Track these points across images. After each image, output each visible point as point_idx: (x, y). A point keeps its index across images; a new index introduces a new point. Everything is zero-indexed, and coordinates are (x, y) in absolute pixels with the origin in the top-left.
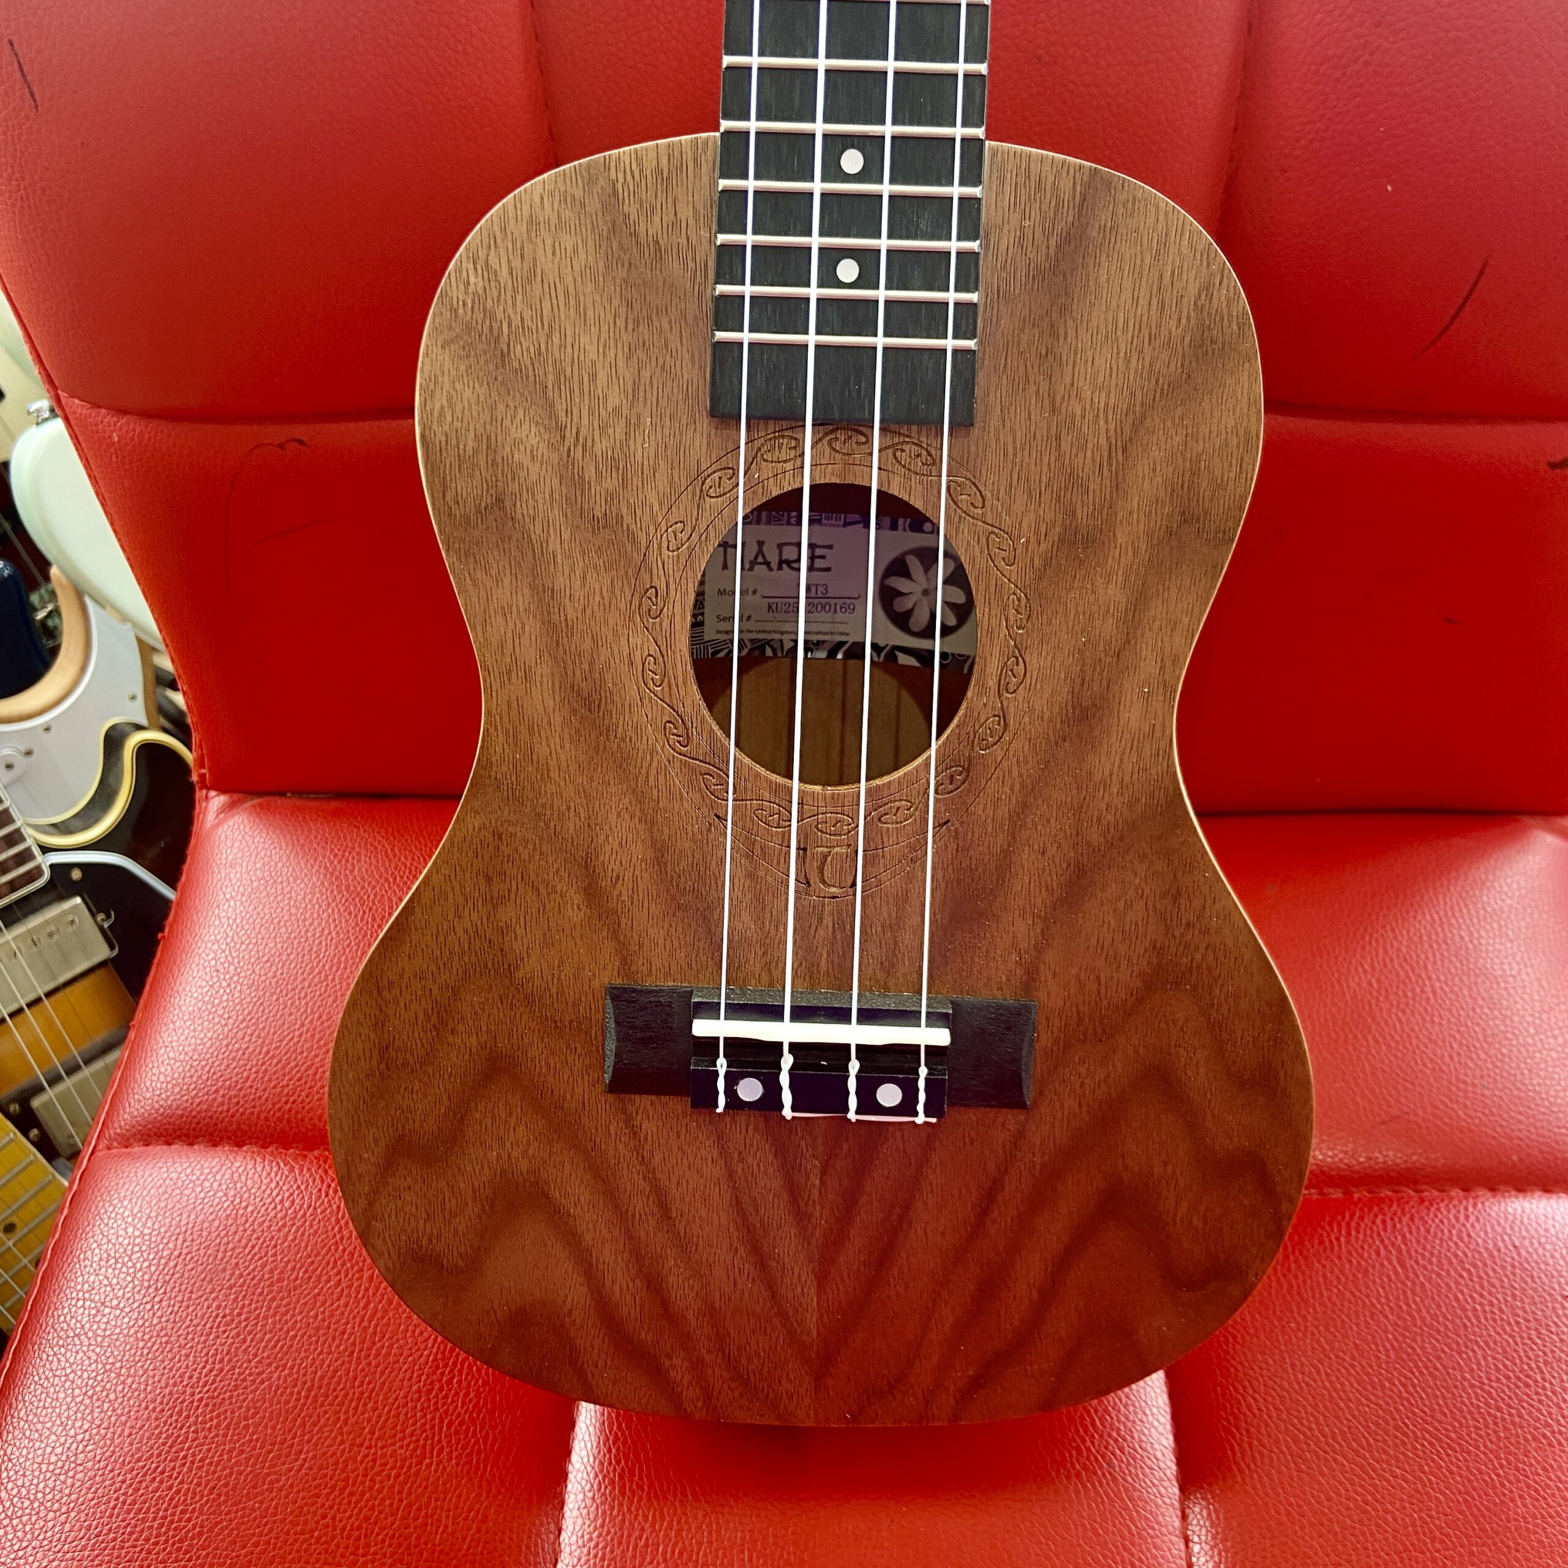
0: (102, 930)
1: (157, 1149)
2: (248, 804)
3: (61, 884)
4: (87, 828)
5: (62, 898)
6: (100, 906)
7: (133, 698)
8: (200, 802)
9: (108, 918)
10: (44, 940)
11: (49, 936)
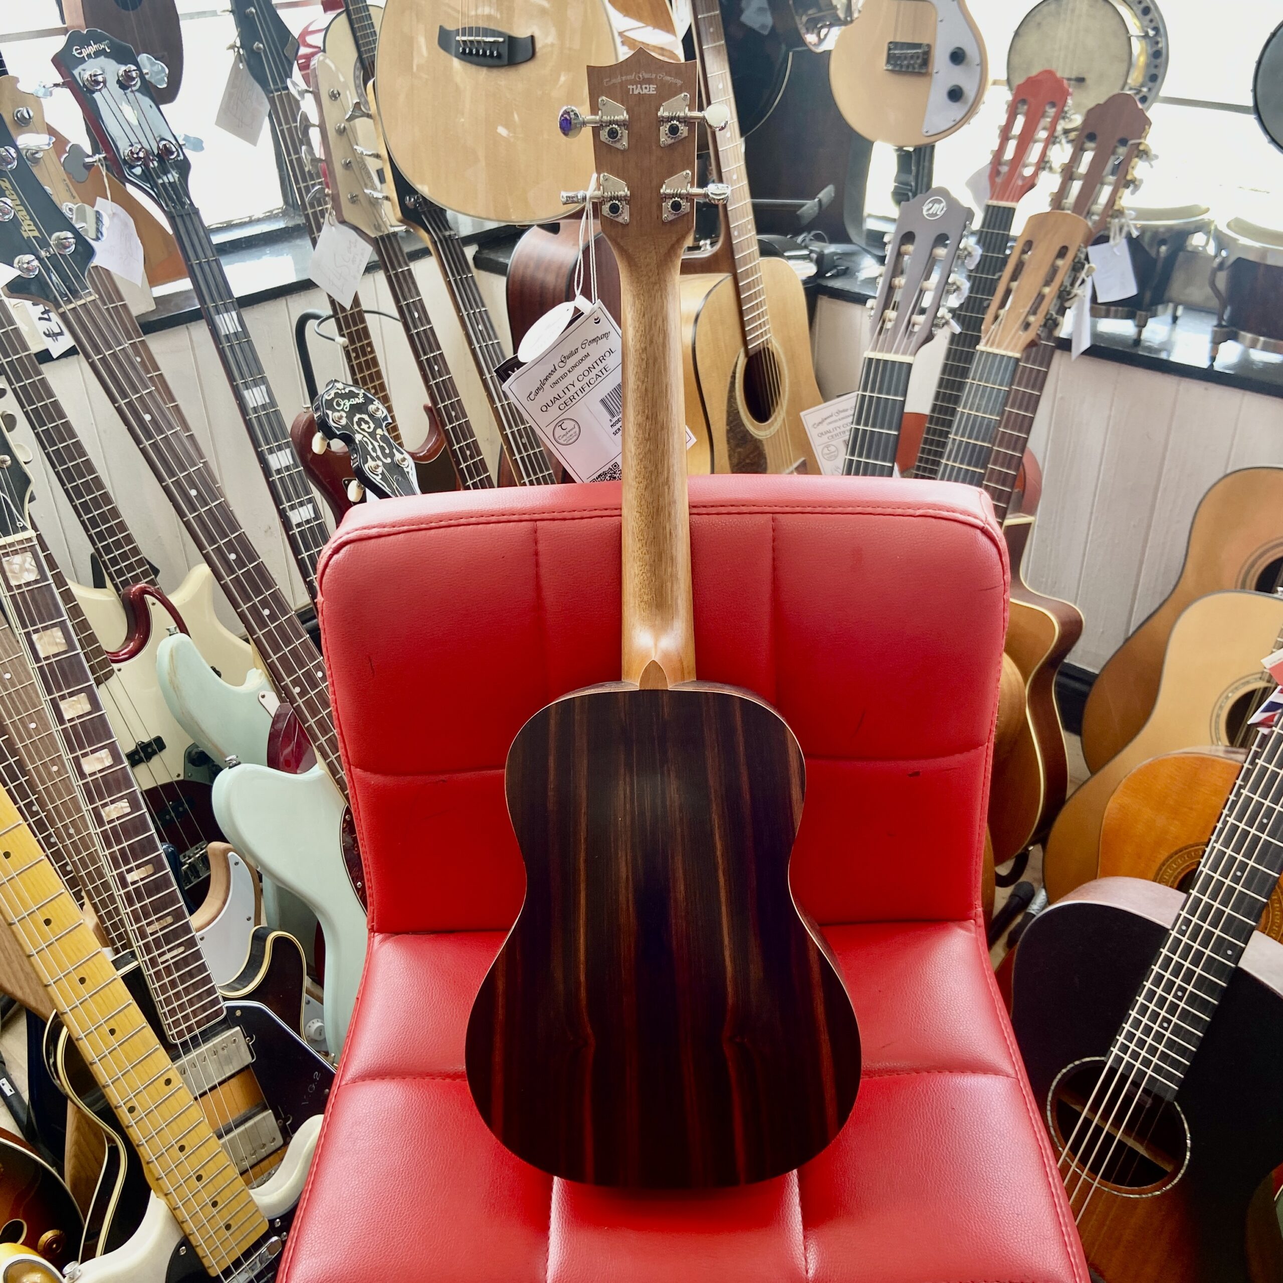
0: (248, 1046)
2: (393, 938)
3: (231, 1019)
4: (245, 987)
5: (230, 1028)
6: (248, 1033)
7: (249, 919)
8: (369, 939)
9: (252, 1039)
10: (221, 1052)
11: (223, 1049)
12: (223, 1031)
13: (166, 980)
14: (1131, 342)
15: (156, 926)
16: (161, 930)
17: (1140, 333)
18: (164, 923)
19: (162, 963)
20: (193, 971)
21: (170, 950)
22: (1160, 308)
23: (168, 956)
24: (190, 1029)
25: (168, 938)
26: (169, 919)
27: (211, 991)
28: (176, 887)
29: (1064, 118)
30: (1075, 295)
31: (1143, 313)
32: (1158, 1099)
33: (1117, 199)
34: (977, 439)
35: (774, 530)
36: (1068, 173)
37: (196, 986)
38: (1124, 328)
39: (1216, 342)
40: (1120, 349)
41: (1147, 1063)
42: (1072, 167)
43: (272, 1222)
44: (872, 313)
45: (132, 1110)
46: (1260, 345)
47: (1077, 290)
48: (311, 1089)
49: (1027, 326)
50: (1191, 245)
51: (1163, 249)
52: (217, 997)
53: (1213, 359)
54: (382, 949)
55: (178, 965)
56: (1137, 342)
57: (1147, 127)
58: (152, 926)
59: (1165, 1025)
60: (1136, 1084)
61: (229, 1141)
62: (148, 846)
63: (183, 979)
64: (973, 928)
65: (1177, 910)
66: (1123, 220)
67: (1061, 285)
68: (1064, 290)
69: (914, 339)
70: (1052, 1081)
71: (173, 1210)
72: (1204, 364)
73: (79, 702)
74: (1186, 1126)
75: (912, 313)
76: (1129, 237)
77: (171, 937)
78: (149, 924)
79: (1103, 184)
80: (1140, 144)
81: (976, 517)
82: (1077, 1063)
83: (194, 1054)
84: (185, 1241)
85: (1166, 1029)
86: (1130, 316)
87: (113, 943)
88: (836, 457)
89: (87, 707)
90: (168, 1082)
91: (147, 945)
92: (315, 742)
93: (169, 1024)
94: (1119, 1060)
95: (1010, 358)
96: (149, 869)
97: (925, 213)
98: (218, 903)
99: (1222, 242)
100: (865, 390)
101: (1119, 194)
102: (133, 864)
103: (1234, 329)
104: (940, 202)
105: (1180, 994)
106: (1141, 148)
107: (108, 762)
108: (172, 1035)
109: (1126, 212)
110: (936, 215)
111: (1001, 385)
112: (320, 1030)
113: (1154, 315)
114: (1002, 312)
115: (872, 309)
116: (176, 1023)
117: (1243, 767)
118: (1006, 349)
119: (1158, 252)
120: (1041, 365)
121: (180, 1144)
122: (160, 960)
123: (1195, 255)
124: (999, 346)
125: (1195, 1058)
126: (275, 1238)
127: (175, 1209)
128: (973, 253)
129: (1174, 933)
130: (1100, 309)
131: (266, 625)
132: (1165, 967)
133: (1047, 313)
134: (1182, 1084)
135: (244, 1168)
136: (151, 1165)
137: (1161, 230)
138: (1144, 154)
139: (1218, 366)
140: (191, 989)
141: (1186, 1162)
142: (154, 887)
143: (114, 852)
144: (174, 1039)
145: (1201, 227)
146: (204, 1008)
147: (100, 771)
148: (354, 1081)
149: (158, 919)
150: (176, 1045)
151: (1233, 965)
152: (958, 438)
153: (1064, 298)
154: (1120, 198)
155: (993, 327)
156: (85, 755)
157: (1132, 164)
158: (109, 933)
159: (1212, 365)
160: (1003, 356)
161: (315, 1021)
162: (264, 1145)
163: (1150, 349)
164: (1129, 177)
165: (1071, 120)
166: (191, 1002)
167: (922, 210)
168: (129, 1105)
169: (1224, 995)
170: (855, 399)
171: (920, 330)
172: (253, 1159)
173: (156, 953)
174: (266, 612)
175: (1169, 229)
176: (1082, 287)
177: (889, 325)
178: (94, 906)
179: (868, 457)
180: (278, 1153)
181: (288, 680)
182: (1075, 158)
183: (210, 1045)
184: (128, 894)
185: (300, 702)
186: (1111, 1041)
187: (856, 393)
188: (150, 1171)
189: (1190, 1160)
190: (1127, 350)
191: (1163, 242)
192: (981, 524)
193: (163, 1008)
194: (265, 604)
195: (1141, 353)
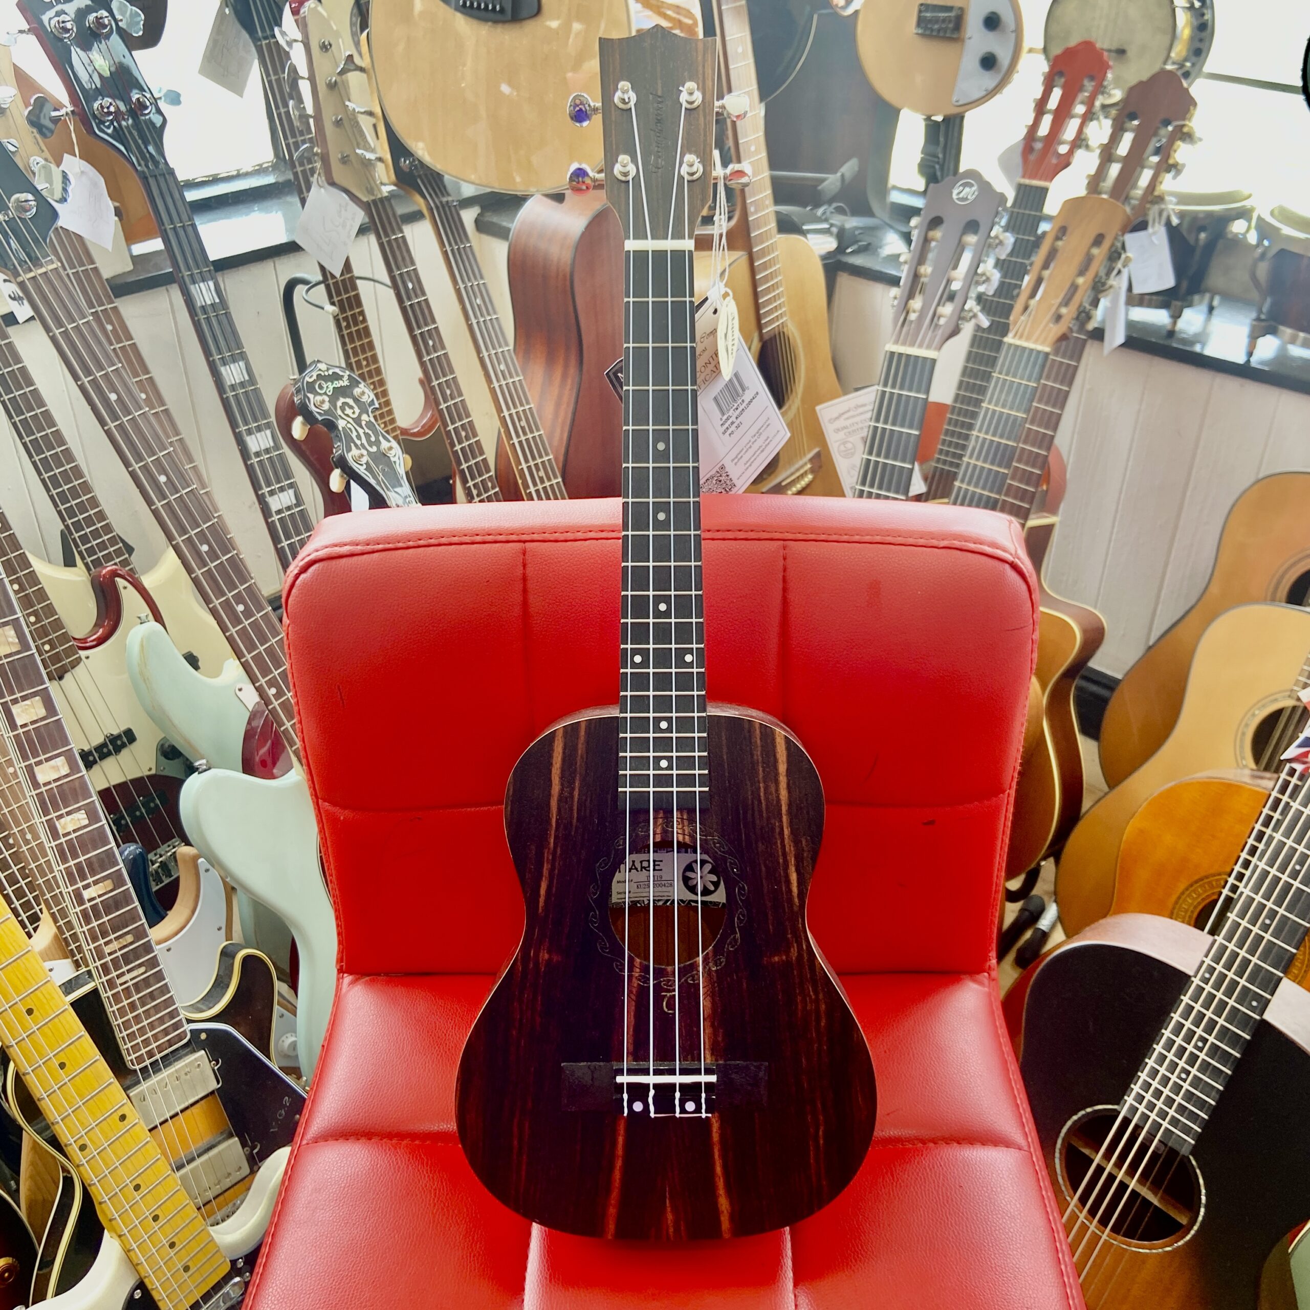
0: (214, 1070)
1: (331, 1143)
2: (363, 980)
3: (195, 1042)
4: (210, 1008)
5: (194, 1051)
6: (214, 1056)
7: (219, 929)
8: (338, 980)
9: (218, 1063)
10: (183, 1077)
11: (186, 1074)
12: (186, 1055)
13: (125, 1003)
14: (1164, 333)
15: (115, 945)
16: (120, 949)
17: (1175, 323)
18: (123, 942)
19: (121, 985)
20: (155, 993)
21: (129, 971)
22: (1196, 298)
23: (128, 977)
24: (150, 1054)
25: (127, 958)
26: (130, 938)
27: (173, 1014)
28: (137, 903)
29: (1103, 93)
30: (1111, 287)
31: (1179, 303)
32: (1173, 1153)
33: (1158, 184)
34: (1001, 437)
35: (785, 559)
36: (1107, 154)
37: (157, 1009)
38: (1159, 317)
39: (1254, 338)
40: (1153, 340)
41: (1163, 1115)
42: (1111, 148)
43: (234, 1262)
44: (896, 303)
45: (83, 1148)
46: (1299, 341)
47: (1112, 281)
48: (280, 1115)
49: (1058, 318)
50: (1232, 233)
51: (1203, 236)
52: (181, 1020)
53: (1250, 354)
54: (351, 993)
55: (138, 987)
56: (1171, 334)
57: (1192, 108)
58: (111, 946)
59: (1184, 1076)
60: (1151, 1136)
61: (192, 1171)
62: (108, 860)
63: (143, 1000)
64: (986, 981)
65: (1200, 956)
66: (1163, 206)
67: (1096, 276)
68: (1099, 281)
69: (940, 332)
70: (1062, 1128)
71: (128, 1252)
72: (1240, 359)
73: (33, 706)
74: (1201, 1181)
75: (938, 305)
76: (1168, 224)
77: (131, 957)
78: (106, 944)
79: (1143, 167)
80: (1183, 126)
81: (1005, 550)
82: (1089, 1110)
83: (154, 1080)
84: (141, 1285)
85: (1184, 1081)
86: (1165, 305)
87: (73, 955)
88: (853, 454)
89: (42, 712)
90: (123, 1118)
91: (105, 967)
92: (291, 747)
93: (127, 1049)
94: (1134, 1110)
95: (1039, 352)
96: (108, 884)
97: (955, 196)
98: (187, 912)
99: (1264, 229)
100: (885, 385)
101: (1160, 179)
102: (90, 880)
103: (1273, 323)
104: (971, 185)
105: (1200, 1044)
106: (1185, 130)
107: (65, 770)
108: (132, 1061)
109: (1167, 198)
110: (966, 199)
111: (1029, 380)
112: (294, 1046)
113: (1190, 305)
114: (1033, 303)
115: (895, 298)
116: (136, 1048)
117: (1270, 795)
118: (1036, 342)
119: (1197, 240)
120: (1071, 358)
121: (134, 1183)
122: (119, 982)
123: (1237, 243)
124: (1028, 339)
125: (1214, 1112)
126: (237, 1279)
127: (129, 1251)
128: (1006, 242)
129: (1196, 981)
130: (1136, 300)
131: (240, 622)
132: (1186, 1015)
133: (1080, 306)
134: (1199, 1138)
135: (206, 1200)
136: (103, 1205)
137: (1201, 215)
138: (1188, 137)
139: (1255, 362)
140: (152, 1011)
141: (1200, 1218)
142: (112, 905)
143: (70, 866)
144: (133, 1065)
145: (1244, 214)
146: (166, 1032)
147: (55, 781)
148: (316, 1140)
149: (117, 938)
150: (135, 1071)
151: (1258, 1017)
152: (982, 435)
153: (1099, 288)
154: (1161, 183)
155: (1022, 318)
156: (39, 763)
157: (1175, 147)
158: (68, 945)
159: (1248, 361)
160: (1032, 350)
161: (289, 1035)
162: (229, 1174)
163: (1184, 341)
164: (1171, 161)
165: (1110, 95)
166: (152, 1026)
167: (951, 193)
168: (81, 1142)
169: (1248, 1048)
170: (874, 394)
171: (947, 323)
172: (218, 1189)
173: (114, 974)
174: (240, 608)
175: (1210, 214)
176: (1117, 278)
177: (913, 316)
178: (53, 915)
179: (887, 457)
180: (244, 1184)
181: (263, 681)
182: (1115, 138)
183: (171, 1070)
184: (85, 913)
185: (276, 704)
186: (1125, 1089)
187: (876, 387)
188: (103, 1211)
189: (1204, 1217)
190: (1161, 342)
191: (1202, 229)
192: (1010, 558)
193: (121, 1032)
194: (239, 599)
195: (1175, 345)
